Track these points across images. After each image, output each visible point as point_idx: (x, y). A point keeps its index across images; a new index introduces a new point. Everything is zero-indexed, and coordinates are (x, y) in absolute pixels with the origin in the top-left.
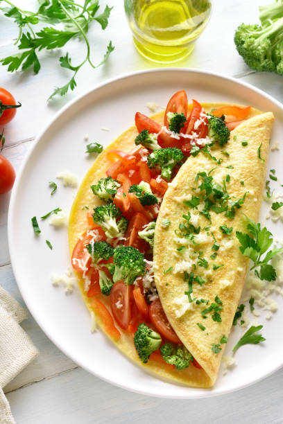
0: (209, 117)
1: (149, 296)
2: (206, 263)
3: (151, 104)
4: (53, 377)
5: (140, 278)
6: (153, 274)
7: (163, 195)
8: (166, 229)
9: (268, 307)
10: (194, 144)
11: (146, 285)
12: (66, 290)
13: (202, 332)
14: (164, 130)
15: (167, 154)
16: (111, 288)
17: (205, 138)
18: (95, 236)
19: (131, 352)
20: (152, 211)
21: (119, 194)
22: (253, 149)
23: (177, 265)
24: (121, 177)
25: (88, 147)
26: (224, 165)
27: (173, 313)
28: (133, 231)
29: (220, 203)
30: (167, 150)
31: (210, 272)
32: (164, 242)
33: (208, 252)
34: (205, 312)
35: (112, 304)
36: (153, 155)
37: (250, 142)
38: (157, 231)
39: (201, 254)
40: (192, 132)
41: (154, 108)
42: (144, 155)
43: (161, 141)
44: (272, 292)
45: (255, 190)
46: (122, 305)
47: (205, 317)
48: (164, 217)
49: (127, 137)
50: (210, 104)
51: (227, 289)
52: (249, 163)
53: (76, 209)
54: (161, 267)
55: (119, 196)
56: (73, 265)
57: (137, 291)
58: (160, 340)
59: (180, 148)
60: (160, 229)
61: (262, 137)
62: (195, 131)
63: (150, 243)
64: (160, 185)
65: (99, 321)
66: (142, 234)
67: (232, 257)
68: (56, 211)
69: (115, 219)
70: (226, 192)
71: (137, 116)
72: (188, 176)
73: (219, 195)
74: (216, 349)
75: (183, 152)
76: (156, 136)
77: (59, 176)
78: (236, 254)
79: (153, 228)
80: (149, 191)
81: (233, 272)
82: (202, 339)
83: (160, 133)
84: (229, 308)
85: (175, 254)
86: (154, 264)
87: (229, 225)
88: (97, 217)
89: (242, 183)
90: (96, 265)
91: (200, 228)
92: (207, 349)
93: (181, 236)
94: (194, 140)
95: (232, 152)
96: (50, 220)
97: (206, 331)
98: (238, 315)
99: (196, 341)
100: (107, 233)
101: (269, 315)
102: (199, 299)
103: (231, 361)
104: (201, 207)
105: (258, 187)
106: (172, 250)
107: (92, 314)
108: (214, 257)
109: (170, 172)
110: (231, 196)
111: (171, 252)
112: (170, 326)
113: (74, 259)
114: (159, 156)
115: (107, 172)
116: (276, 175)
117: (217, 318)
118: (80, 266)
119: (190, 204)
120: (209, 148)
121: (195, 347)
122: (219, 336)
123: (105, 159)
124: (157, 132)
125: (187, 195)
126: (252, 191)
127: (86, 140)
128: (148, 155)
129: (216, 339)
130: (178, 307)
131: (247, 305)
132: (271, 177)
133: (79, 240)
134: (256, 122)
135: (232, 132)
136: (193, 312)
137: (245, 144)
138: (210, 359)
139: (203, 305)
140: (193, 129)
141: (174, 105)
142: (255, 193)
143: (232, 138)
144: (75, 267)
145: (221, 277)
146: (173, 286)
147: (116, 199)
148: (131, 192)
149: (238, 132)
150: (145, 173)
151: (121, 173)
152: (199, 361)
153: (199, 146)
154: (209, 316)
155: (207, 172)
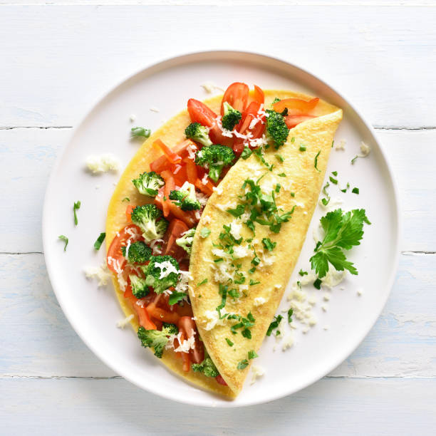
0: (267, 115)
2: (244, 278)
6: (187, 283)
7: (208, 197)
8: (205, 239)
9: (307, 321)
10: (247, 145)
12: (100, 284)
13: (229, 347)
14: (217, 123)
15: (215, 154)
17: (260, 137)
18: (133, 236)
20: (194, 217)
21: (159, 195)
22: (310, 156)
24: (165, 174)
26: (276, 172)
27: (203, 325)
28: (171, 238)
29: (267, 215)
30: (216, 150)
31: (245, 287)
32: (202, 252)
33: (248, 265)
34: (235, 327)
36: (201, 154)
37: (308, 147)
38: (195, 240)
39: (239, 266)
40: (247, 131)
41: (212, 90)
42: (193, 151)
43: (212, 135)
45: (307, 202)
47: (234, 333)
48: (205, 225)
49: (177, 122)
50: (275, 91)
51: (261, 306)
52: (304, 173)
53: (116, 200)
54: (195, 278)
55: (159, 198)
56: (108, 265)
59: (233, 148)
60: (198, 239)
61: (322, 143)
62: (250, 130)
63: (188, 251)
64: (206, 187)
66: (181, 241)
69: (154, 221)
71: (189, 103)
73: (265, 207)
74: (245, 364)
75: (234, 152)
76: (208, 130)
78: (276, 270)
79: (192, 235)
80: (192, 198)
81: (270, 290)
82: (229, 355)
83: (211, 128)
84: (262, 324)
85: (211, 265)
86: (189, 274)
87: (273, 240)
89: (293, 195)
90: (131, 265)
91: (242, 239)
92: (232, 365)
93: (220, 247)
94: (248, 140)
95: (288, 157)
97: (233, 347)
98: (274, 325)
99: (222, 356)
100: (144, 235)
102: (232, 314)
103: (261, 371)
104: (246, 216)
105: (310, 199)
106: (208, 261)
108: (253, 270)
109: (217, 176)
110: (278, 208)
111: (210, 263)
113: (110, 258)
114: (208, 155)
115: (151, 165)
116: (337, 178)
117: (247, 334)
118: (115, 268)
119: (235, 213)
120: (263, 150)
121: (220, 362)
122: (246, 353)
123: (150, 147)
124: (209, 126)
125: (232, 202)
126: (302, 205)
127: (132, 121)
128: (196, 152)
129: (243, 355)
130: (209, 321)
131: (285, 317)
132: (331, 180)
133: (116, 237)
134: (318, 125)
135: (292, 131)
136: (223, 327)
137: (302, 150)
138: (234, 374)
139: (233, 321)
140: (248, 129)
141: (231, 97)
142: (306, 205)
143: (289, 138)
144: (110, 267)
145: (257, 294)
146: (207, 298)
147: (156, 201)
148: (171, 198)
149: (297, 133)
150: (191, 171)
151: (165, 170)
152: (223, 376)
153: (251, 148)
154: (239, 332)
155: (255, 180)
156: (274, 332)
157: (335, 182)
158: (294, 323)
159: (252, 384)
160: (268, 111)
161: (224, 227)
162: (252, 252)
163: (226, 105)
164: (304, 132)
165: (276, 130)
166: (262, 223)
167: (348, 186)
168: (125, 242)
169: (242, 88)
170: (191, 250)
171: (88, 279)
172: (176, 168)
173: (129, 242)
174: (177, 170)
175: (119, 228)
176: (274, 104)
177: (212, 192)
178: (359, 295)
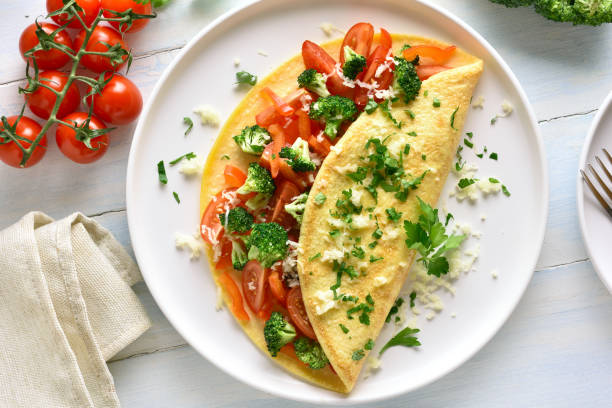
0: (397, 63)
1: (289, 280)
2: (363, 253)
3: (327, 26)
4: (167, 349)
5: (279, 264)
6: (296, 258)
7: (324, 157)
8: (319, 206)
9: (432, 305)
10: (371, 97)
11: (287, 269)
12: (192, 256)
13: (344, 335)
14: (337, 71)
15: (334, 107)
16: (244, 266)
17: (387, 89)
18: (232, 201)
19: (260, 340)
20: (306, 179)
21: (267, 153)
22: (446, 113)
23: (326, 252)
24: (273, 128)
25: (239, 75)
26: (406, 130)
27: (314, 307)
28: (279, 202)
29: (392, 181)
30: (335, 101)
31: (365, 264)
32: (315, 222)
33: (368, 238)
34: (352, 311)
35: (244, 283)
36: (317, 106)
37: (443, 103)
38: (308, 206)
39: (358, 240)
40: (372, 80)
41: (331, 32)
42: (307, 102)
43: (330, 84)
44: (439, 288)
45: (439, 167)
46: (254, 288)
47: (350, 318)
48: (319, 190)
49: (289, 69)
51: (382, 287)
52: (436, 132)
53: (214, 158)
54: (307, 251)
55: (266, 156)
56: (202, 235)
57: (274, 277)
58: (293, 335)
59: (354, 99)
60: (312, 205)
61: (460, 98)
62: (376, 79)
63: (298, 219)
64: (321, 145)
65: (226, 299)
66: (290, 208)
67: (395, 249)
68: (190, 156)
70: (401, 166)
71: (305, 45)
72: (357, 141)
73: (391, 171)
74: (358, 355)
75: (356, 105)
76: (325, 78)
77: (197, 110)
78: (401, 245)
79: (304, 201)
80: (305, 156)
81: (393, 268)
82: (342, 343)
83: (330, 75)
84: (382, 309)
85: (326, 238)
86: (299, 247)
87: (398, 209)
89: (424, 158)
90: (229, 236)
91: (362, 207)
92: (346, 355)
93: (336, 216)
94: (372, 91)
95: (419, 113)
96: (180, 167)
97: (349, 335)
98: (394, 310)
99: (335, 345)
101: (430, 314)
102: (347, 295)
103: (377, 364)
104: (367, 181)
105: (443, 163)
106: (324, 232)
107: (220, 289)
108: (373, 246)
109: (335, 132)
110: (407, 172)
111: (323, 235)
112: (308, 321)
113: (204, 227)
114: (325, 108)
115: (257, 117)
116: (472, 141)
117: (364, 320)
118: (210, 239)
119: (354, 177)
120: (390, 103)
121: (333, 352)
122: (363, 340)
123: (257, 96)
124: (328, 74)
125: (352, 164)
126: (434, 169)
127: (237, 66)
128: (311, 103)
129: (360, 344)
130: (321, 302)
131: (407, 300)
132: (466, 142)
133: (212, 201)
134: (456, 76)
135: (424, 83)
136: (338, 310)
137: (436, 105)
138: (349, 367)
139: (350, 303)
140: (373, 77)
141: (354, 39)
142: (439, 170)
143: (422, 92)
144: (204, 237)
145: (377, 272)
146: (319, 276)
147: (263, 160)
148: (282, 156)
149: (431, 86)
150: (304, 126)
151: (274, 123)
152: (335, 367)
153: (378, 100)
154: (356, 316)
155: (381, 139)
156: (393, 317)
157: (470, 146)
158: (416, 309)
159: (365, 378)
160: (397, 59)
161: (344, 192)
162: (374, 222)
163: (348, 50)
164: (439, 85)
165: (408, 82)
166: (387, 190)
167: (485, 150)
168: (222, 208)
169: (367, 29)
170: (301, 219)
172: (286, 122)
173: (227, 208)
174: (288, 123)
175: (216, 191)
176: (403, 51)
177: (329, 151)
178: (495, 278)
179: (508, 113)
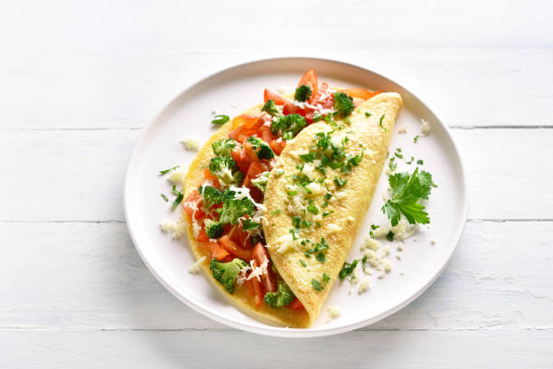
2: (316, 210)
9: (382, 267)
10: (317, 112)
12: (174, 235)
13: (303, 268)
14: (290, 101)
15: (289, 119)
17: (329, 108)
20: (268, 165)
22: (375, 119)
27: (276, 250)
28: (247, 179)
29: (337, 160)
31: (319, 217)
32: (275, 187)
33: (321, 201)
34: (309, 252)
37: (372, 114)
38: (270, 179)
39: (312, 201)
40: (317, 103)
45: (375, 153)
47: (308, 257)
48: (279, 168)
51: (335, 234)
52: (370, 130)
54: (269, 209)
55: (236, 149)
60: (273, 176)
62: (320, 103)
63: (262, 190)
66: (255, 182)
67: (344, 207)
68: (176, 168)
70: (343, 151)
72: (307, 136)
74: (318, 286)
76: (282, 107)
79: (267, 176)
81: (343, 220)
82: (303, 274)
83: (285, 104)
84: (336, 252)
86: (263, 207)
87: (344, 180)
88: (214, 166)
89: (361, 146)
90: (207, 210)
91: (314, 179)
92: (306, 284)
94: (318, 110)
96: (167, 176)
97: (307, 268)
99: (295, 275)
100: (220, 181)
101: (381, 274)
102: (305, 240)
104: (317, 163)
108: (324, 207)
109: (291, 135)
111: (283, 196)
113: (186, 203)
114: (282, 120)
115: (230, 135)
116: (402, 154)
117: (321, 259)
118: (191, 206)
119: (307, 159)
120: (331, 117)
121: (294, 281)
122: (320, 275)
123: (230, 127)
125: (304, 150)
126: (370, 154)
127: (214, 113)
131: (360, 264)
132: (396, 155)
137: (368, 115)
138: (308, 293)
143: (356, 110)
145: (330, 223)
146: (280, 226)
155: (326, 134)
158: (369, 270)
161: (298, 168)
162: (324, 188)
166: (334, 168)
167: (413, 159)
170: (265, 188)
171: (163, 231)
178: (433, 243)
179: (426, 133)
